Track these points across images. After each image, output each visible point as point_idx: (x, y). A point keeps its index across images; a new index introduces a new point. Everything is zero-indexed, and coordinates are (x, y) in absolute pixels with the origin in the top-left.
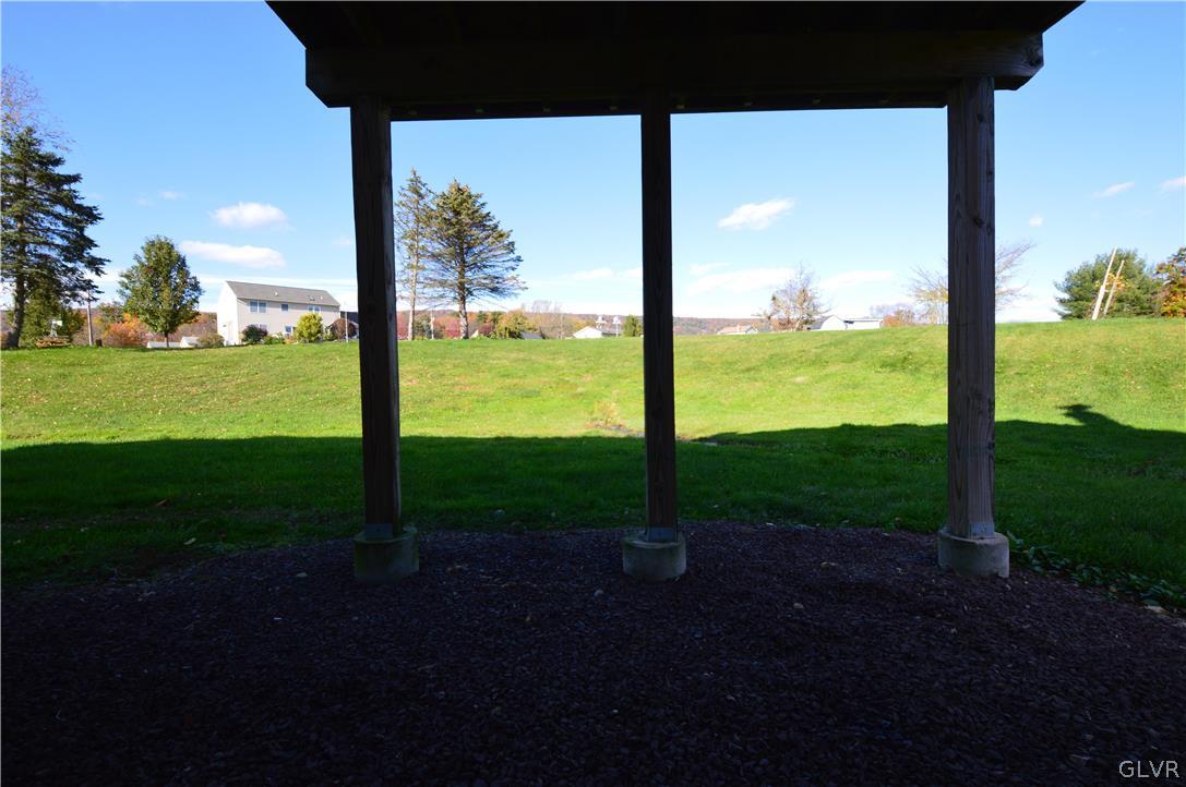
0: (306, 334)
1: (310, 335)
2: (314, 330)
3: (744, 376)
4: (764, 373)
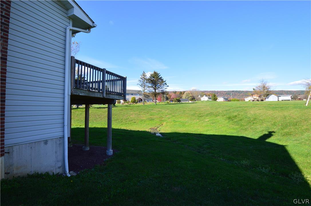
2: (134, 100)
3: (198, 118)
4: (203, 118)
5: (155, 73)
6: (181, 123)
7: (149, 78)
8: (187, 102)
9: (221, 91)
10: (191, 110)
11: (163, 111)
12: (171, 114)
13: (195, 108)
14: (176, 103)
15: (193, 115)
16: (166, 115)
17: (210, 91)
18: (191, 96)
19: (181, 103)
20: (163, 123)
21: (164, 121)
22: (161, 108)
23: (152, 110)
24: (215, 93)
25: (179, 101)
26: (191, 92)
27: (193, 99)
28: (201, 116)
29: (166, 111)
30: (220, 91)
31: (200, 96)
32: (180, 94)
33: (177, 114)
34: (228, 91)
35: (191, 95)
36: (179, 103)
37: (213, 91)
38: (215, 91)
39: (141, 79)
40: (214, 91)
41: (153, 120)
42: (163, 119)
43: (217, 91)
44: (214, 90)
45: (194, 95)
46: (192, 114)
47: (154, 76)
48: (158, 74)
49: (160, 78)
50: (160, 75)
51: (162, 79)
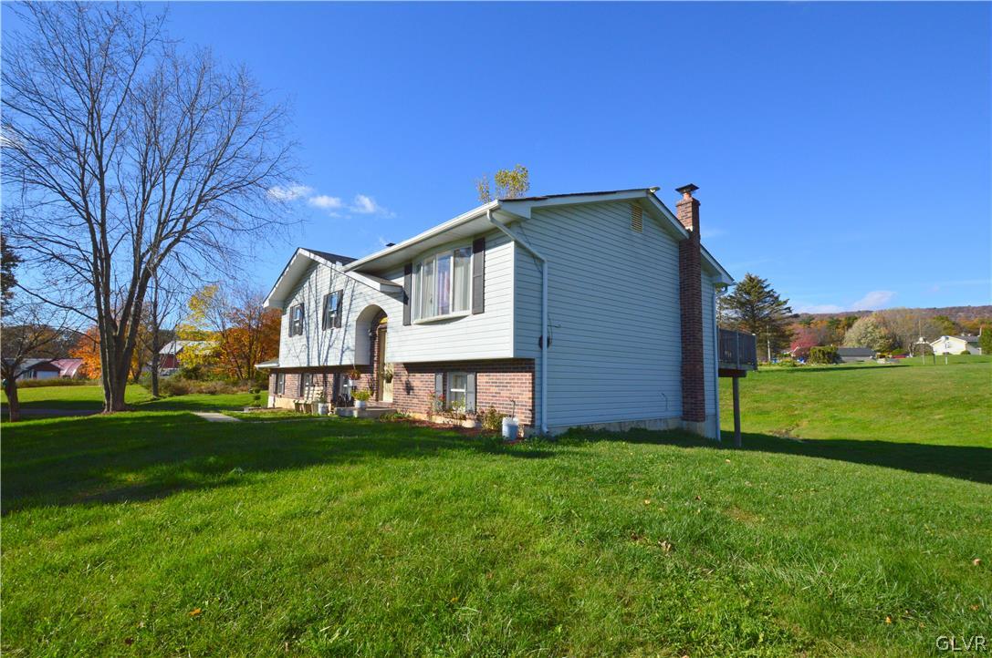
3: (909, 411)
4: (925, 411)
5: (751, 279)
6: (857, 422)
7: (733, 295)
8: (868, 361)
10: (886, 391)
11: (790, 391)
12: (818, 401)
13: (901, 385)
14: (824, 366)
15: (894, 403)
16: (804, 403)
18: (883, 334)
19: (842, 365)
20: (799, 423)
21: (801, 417)
22: (781, 383)
23: (754, 387)
25: (834, 357)
26: (884, 320)
27: (895, 346)
28: (918, 408)
29: (799, 391)
31: (921, 339)
32: (829, 327)
33: (838, 401)
35: (883, 331)
36: (833, 365)
41: (768, 413)
42: (796, 412)
45: (898, 332)
46: (889, 400)
47: (750, 290)
48: (759, 281)
49: (769, 292)
50: (768, 285)
51: (776, 295)
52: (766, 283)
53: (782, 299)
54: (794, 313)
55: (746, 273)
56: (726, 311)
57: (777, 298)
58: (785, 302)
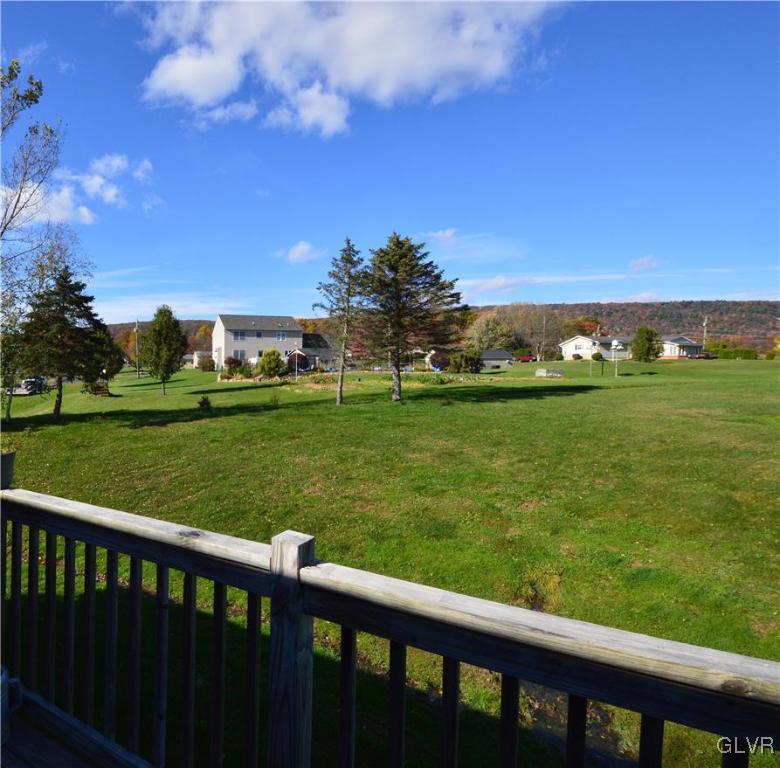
0: (267, 369)
1: (271, 369)
2: (273, 365)
5: (399, 244)
7: (372, 271)
9: (629, 305)
17: (577, 305)
18: (504, 331)
24: (596, 314)
25: (477, 364)
30: (622, 305)
34: (663, 304)
37: (588, 305)
38: (598, 306)
39: (332, 281)
40: (594, 304)
43: (610, 306)
44: (595, 302)
47: (396, 261)
48: (411, 248)
49: (426, 266)
50: (426, 254)
51: (436, 271)
52: (422, 251)
53: (445, 278)
54: (463, 302)
55: (391, 235)
56: (357, 298)
57: (438, 277)
58: (451, 285)
